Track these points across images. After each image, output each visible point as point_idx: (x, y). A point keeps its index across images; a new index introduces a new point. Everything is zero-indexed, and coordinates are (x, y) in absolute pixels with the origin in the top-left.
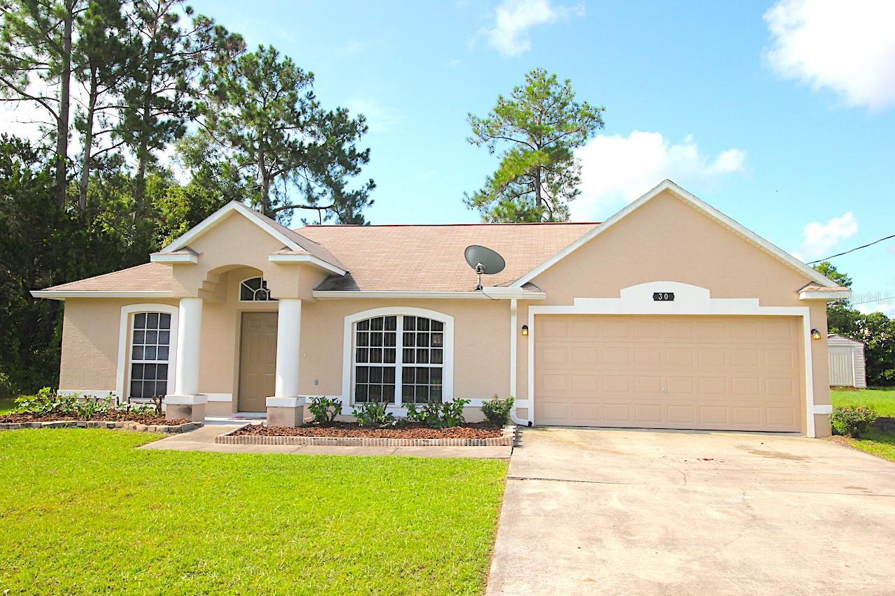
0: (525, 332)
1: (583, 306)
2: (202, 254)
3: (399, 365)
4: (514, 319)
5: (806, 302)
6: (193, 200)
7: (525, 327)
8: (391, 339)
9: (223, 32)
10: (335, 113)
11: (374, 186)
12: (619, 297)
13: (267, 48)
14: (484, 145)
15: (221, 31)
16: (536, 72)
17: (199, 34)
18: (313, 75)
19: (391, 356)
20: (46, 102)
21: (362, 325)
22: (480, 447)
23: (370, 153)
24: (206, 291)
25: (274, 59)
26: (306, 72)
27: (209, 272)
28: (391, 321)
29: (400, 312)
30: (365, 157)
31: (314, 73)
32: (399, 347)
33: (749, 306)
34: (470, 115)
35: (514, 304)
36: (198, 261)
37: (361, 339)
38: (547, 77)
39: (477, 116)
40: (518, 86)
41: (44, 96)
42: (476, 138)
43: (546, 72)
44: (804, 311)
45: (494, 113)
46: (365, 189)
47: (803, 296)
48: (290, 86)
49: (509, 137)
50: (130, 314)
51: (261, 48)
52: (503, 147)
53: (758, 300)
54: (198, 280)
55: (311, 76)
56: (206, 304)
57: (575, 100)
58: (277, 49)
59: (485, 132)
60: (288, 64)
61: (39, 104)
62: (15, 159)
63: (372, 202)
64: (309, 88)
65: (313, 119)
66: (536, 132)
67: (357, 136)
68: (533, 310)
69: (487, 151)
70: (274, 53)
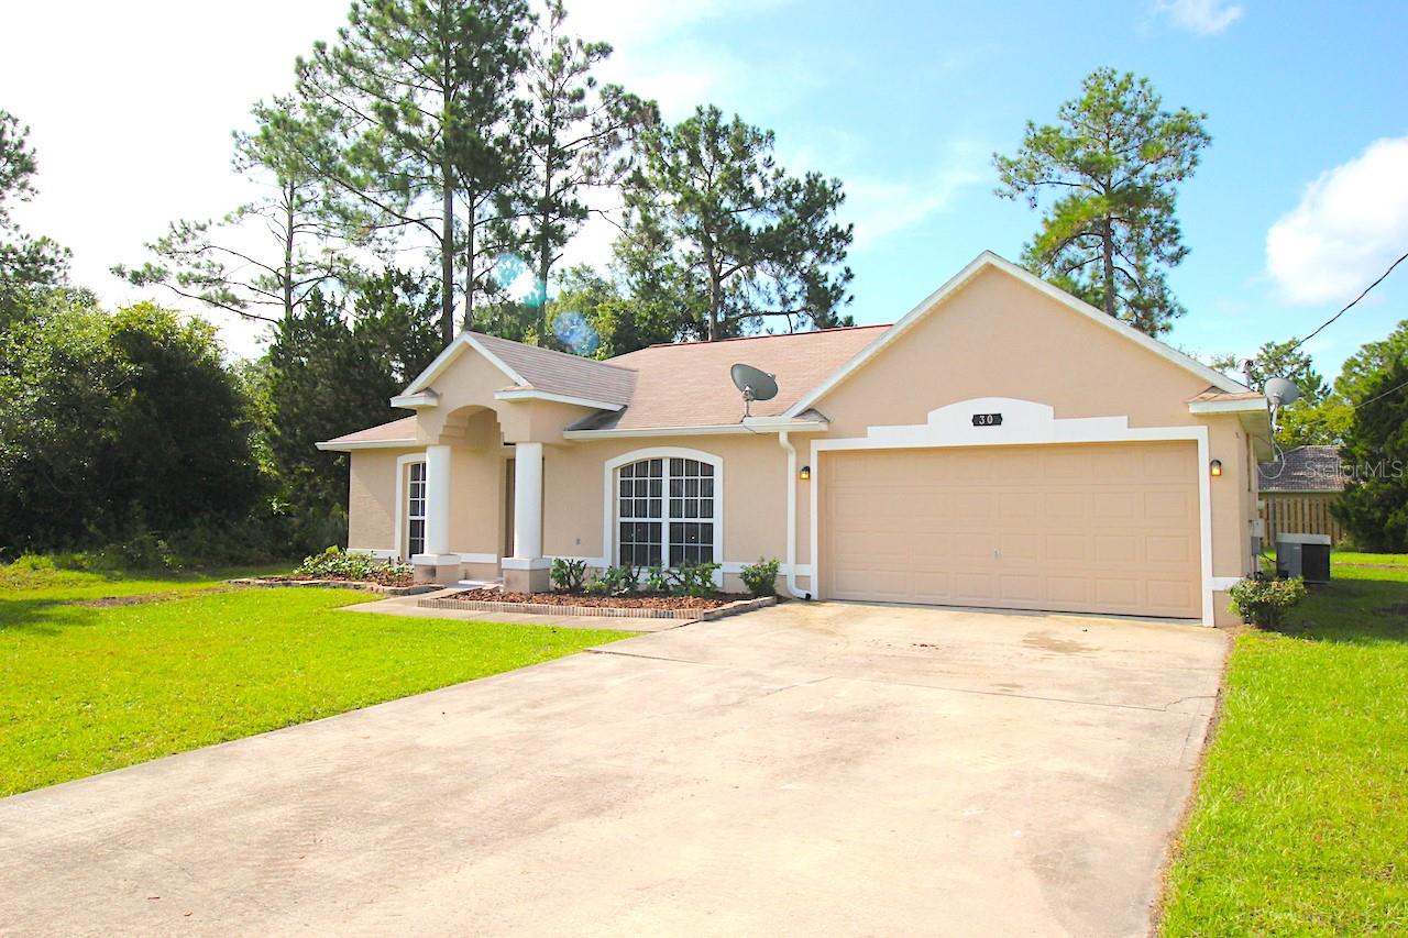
0: (804, 475)
1: (880, 437)
2: (442, 394)
3: (666, 520)
4: (792, 459)
5: (1203, 418)
6: (622, 318)
7: (807, 469)
8: (657, 489)
9: (635, 101)
10: (803, 182)
11: (852, 276)
12: (926, 423)
13: (706, 109)
14: (1021, 197)
15: (633, 102)
16: (1098, 73)
17: (608, 109)
18: (773, 134)
19: (656, 510)
20: (427, 222)
21: (626, 470)
22: (666, 620)
23: (854, 229)
24: (448, 436)
25: (716, 122)
26: (763, 132)
27: (449, 415)
28: (658, 463)
29: (666, 453)
30: (845, 237)
31: (775, 131)
32: (666, 498)
33: (1113, 429)
34: (995, 156)
35: (783, 438)
36: (439, 402)
37: (626, 488)
38: (1119, 78)
39: (1006, 157)
40: (1070, 101)
41: (423, 216)
42: (1007, 188)
43: (1114, 72)
44: (1199, 433)
45: (1025, 148)
46: (840, 280)
47: (1193, 409)
48: (743, 153)
49: (1057, 181)
50: (405, 465)
51: (699, 110)
52: (1050, 196)
53: (1126, 418)
54: (439, 423)
55: (771, 135)
56: (454, 450)
57: (1162, 108)
58: (719, 106)
59: (1019, 177)
60: (737, 124)
61: (421, 226)
62: (397, 290)
63: (851, 298)
64: (767, 152)
65: (777, 192)
66: (1091, 168)
67: (829, 209)
68: (817, 446)
69: (1027, 205)
70: (716, 113)
